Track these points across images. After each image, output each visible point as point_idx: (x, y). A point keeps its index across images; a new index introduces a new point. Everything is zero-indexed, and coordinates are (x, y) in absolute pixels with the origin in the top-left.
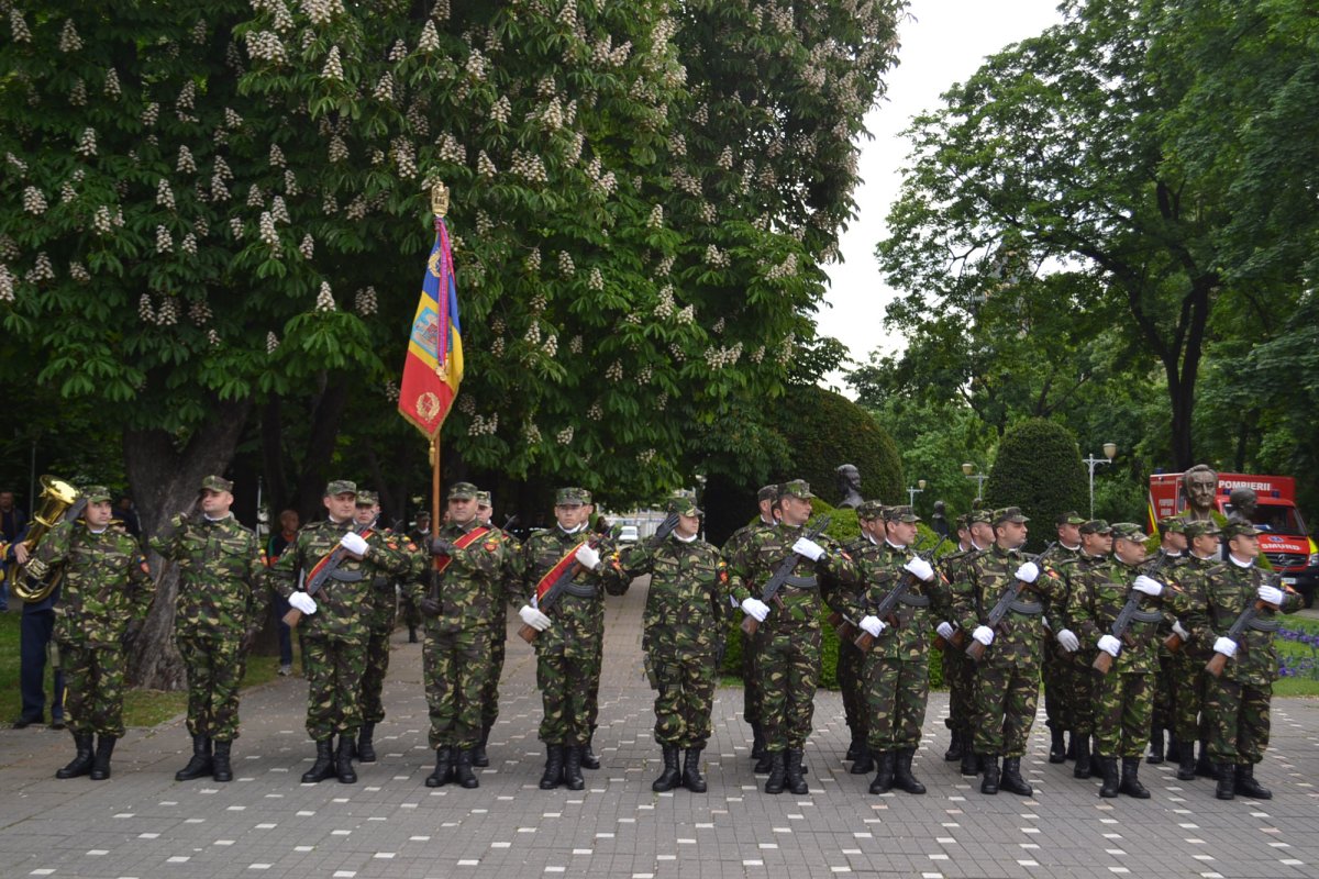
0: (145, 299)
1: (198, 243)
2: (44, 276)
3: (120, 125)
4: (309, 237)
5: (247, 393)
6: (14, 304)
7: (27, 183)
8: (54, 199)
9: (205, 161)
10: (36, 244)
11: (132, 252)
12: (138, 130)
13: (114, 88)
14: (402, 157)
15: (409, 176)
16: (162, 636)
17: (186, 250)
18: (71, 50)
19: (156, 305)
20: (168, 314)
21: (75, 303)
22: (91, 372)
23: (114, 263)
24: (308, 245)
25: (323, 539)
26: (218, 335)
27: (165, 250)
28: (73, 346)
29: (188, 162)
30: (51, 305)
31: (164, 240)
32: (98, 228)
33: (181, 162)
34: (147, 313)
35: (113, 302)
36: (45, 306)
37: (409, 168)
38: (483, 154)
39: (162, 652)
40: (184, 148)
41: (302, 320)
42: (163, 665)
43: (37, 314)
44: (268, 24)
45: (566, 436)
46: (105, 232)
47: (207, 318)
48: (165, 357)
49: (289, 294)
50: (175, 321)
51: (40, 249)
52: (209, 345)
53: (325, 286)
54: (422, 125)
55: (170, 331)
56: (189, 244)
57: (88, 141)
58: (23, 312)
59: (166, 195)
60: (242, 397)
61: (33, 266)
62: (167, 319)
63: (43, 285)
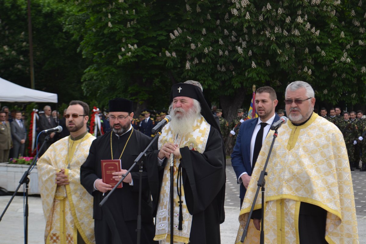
0: (218, 66)
1: (229, 52)
2: (196, 63)
3: (211, 26)
4: (250, 51)
5: (240, 87)
6: (190, 69)
7: (191, 42)
8: (197, 46)
9: (230, 32)
10: (194, 56)
11: (213, 57)
12: (215, 27)
13: (209, 18)
14: (267, 33)
15: (269, 37)
16: (228, 143)
17: (226, 54)
18: (199, 12)
19: (221, 67)
20: (223, 69)
21: (203, 68)
22: (207, 84)
23: (209, 60)
24: (250, 53)
25: (237, 120)
26: (235, 73)
27: (221, 55)
28: (203, 78)
29: (227, 33)
30: (198, 69)
31: (221, 53)
32: (205, 52)
33: (225, 33)
34: (219, 69)
35: (211, 67)
36: (197, 69)
37: (268, 35)
38: (284, 30)
39: (228, 147)
40: (225, 30)
41: (249, 70)
42: (228, 150)
43: (195, 71)
44: (235, 7)
45: (326, 92)
46: (207, 53)
47: (233, 69)
48: (223, 79)
49: (247, 64)
50: (225, 70)
51: (195, 57)
52: (233, 75)
53: (253, 62)
54: (272, 23)
55: (225, 72)
56: (227, 53)
57: (204, 31)
58: (192, 71)
59: (221, 42)
60: (239, 88)
61: (194, 60)
62: (223, 70)
63: (197, 64)
